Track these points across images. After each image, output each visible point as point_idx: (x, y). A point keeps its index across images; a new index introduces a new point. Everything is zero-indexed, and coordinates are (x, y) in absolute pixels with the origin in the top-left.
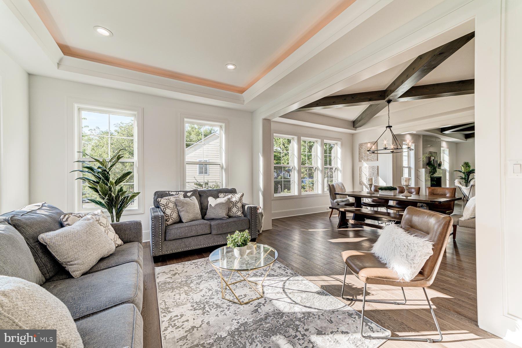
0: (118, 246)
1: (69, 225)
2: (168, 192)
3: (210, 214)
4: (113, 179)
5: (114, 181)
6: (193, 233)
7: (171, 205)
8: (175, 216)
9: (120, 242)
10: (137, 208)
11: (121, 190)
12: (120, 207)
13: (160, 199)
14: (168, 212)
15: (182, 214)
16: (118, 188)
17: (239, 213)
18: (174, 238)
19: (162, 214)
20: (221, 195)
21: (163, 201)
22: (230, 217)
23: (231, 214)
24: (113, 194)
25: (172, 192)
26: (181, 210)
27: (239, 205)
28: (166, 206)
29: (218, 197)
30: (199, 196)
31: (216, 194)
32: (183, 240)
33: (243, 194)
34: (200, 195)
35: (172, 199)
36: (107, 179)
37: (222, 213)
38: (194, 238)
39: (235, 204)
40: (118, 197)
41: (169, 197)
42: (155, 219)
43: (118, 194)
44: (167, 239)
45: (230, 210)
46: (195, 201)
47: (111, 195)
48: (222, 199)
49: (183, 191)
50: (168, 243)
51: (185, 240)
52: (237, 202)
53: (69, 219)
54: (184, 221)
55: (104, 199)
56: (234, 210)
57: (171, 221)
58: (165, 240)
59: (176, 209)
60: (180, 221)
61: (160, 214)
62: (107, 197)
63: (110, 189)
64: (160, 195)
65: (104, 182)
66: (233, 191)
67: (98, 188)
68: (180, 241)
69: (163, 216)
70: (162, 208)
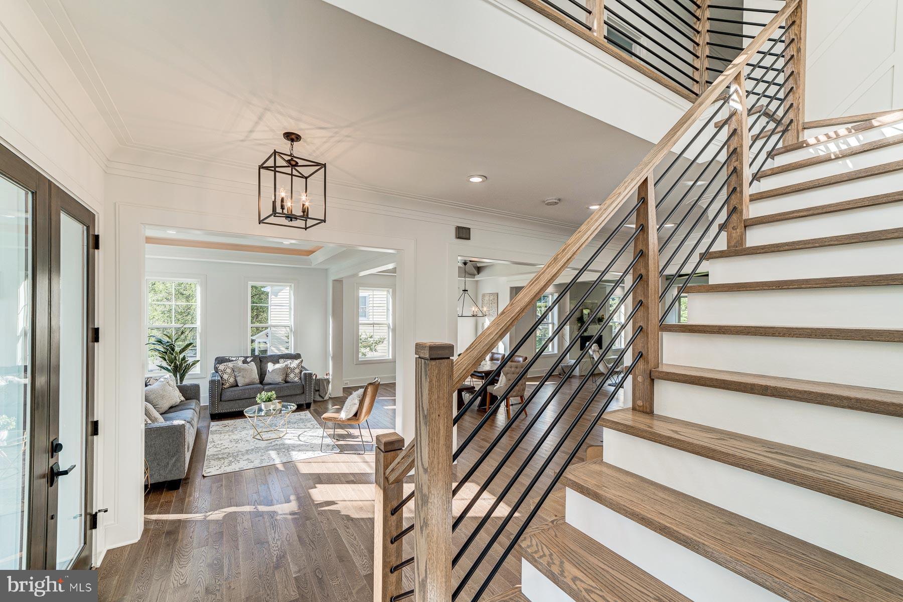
0: (182, 401)
1: (150, 385)
2: (228, 358)
3: (267, 379)
4: (177, 349)
5: (178, 351)
6: (246, 396)
7: (229, 371)
8: (232, 380)
9: (183, 398)
10: (199, 372)
11: (184, 358)
12: (183, 372)
13: (218, 365)
14: (225, 377)
15: (238, 379)
16: (181, 356)
17: (296, 379)
18: (229, 399)
19: (219, 378)
20: (281, 361)
21: (221, 367)
22: (286, 382)
23: (289, 379)
24: (177, 362)
25: (232, 357)
26: (237, 375)
27: (297, 371)
28: (224, 371)
29: (279, 362)
30: (259, 361)
31: (276, 359)
32: (237, 401)
33: (302, 360)
34: (261, 361)
35: (230, 365)
36: (173, 350)
37: (279, 379)
38: (247, 400)
39: (293, 370)
40: (181, 365)
41: (227, 363)
42: (212, 382)
43: (182, 362)
44: (222, 400)
45: (287, 375)
46: (253, 367)
47: (176, 363)
48: (281, 365)
49: (244, 357)
50: (223, 403)
51: (239, 401)
52: (295, 368)
53: (150, 381)
54: (239, 385)
55: (170, 366)
56: (292, 376)
57: (227, 384)
58: (221, 401)
59: (233, 375)
60: (237, 386)
61: (218, 378)
62: (173, 365)
63: (175, 357)
64: (220, 360)
65: (170, 353)
66: (297, 356)
67: (167, 358)
68: (234, 402)
69: (219, 380)
70: (220, 373)
